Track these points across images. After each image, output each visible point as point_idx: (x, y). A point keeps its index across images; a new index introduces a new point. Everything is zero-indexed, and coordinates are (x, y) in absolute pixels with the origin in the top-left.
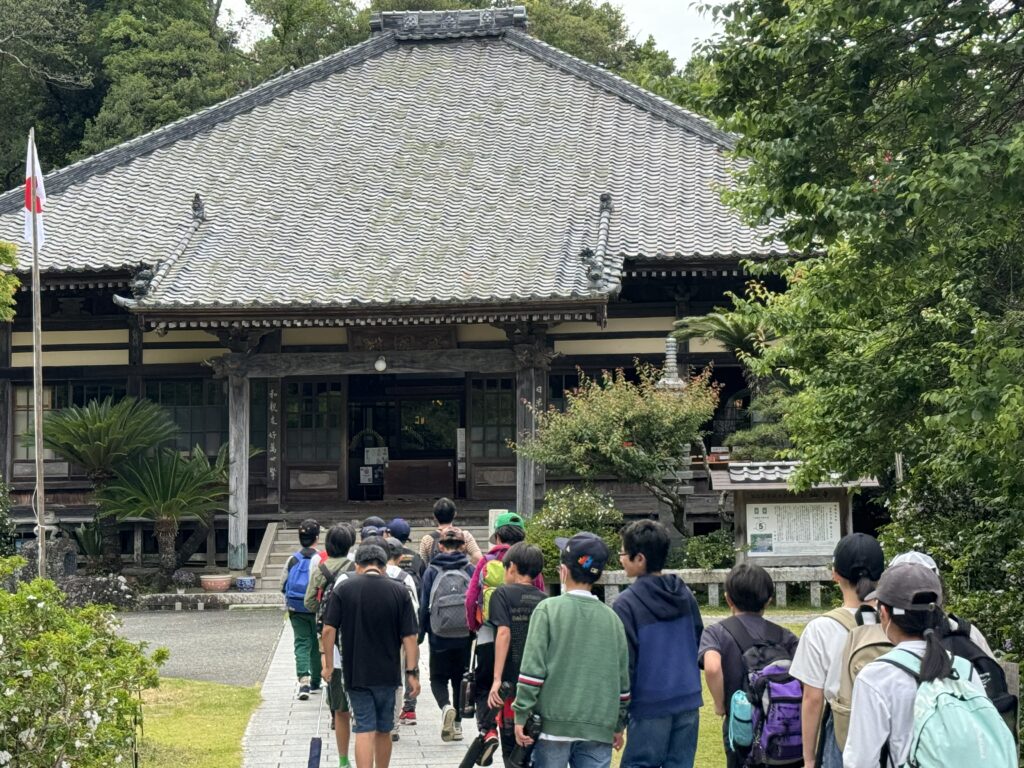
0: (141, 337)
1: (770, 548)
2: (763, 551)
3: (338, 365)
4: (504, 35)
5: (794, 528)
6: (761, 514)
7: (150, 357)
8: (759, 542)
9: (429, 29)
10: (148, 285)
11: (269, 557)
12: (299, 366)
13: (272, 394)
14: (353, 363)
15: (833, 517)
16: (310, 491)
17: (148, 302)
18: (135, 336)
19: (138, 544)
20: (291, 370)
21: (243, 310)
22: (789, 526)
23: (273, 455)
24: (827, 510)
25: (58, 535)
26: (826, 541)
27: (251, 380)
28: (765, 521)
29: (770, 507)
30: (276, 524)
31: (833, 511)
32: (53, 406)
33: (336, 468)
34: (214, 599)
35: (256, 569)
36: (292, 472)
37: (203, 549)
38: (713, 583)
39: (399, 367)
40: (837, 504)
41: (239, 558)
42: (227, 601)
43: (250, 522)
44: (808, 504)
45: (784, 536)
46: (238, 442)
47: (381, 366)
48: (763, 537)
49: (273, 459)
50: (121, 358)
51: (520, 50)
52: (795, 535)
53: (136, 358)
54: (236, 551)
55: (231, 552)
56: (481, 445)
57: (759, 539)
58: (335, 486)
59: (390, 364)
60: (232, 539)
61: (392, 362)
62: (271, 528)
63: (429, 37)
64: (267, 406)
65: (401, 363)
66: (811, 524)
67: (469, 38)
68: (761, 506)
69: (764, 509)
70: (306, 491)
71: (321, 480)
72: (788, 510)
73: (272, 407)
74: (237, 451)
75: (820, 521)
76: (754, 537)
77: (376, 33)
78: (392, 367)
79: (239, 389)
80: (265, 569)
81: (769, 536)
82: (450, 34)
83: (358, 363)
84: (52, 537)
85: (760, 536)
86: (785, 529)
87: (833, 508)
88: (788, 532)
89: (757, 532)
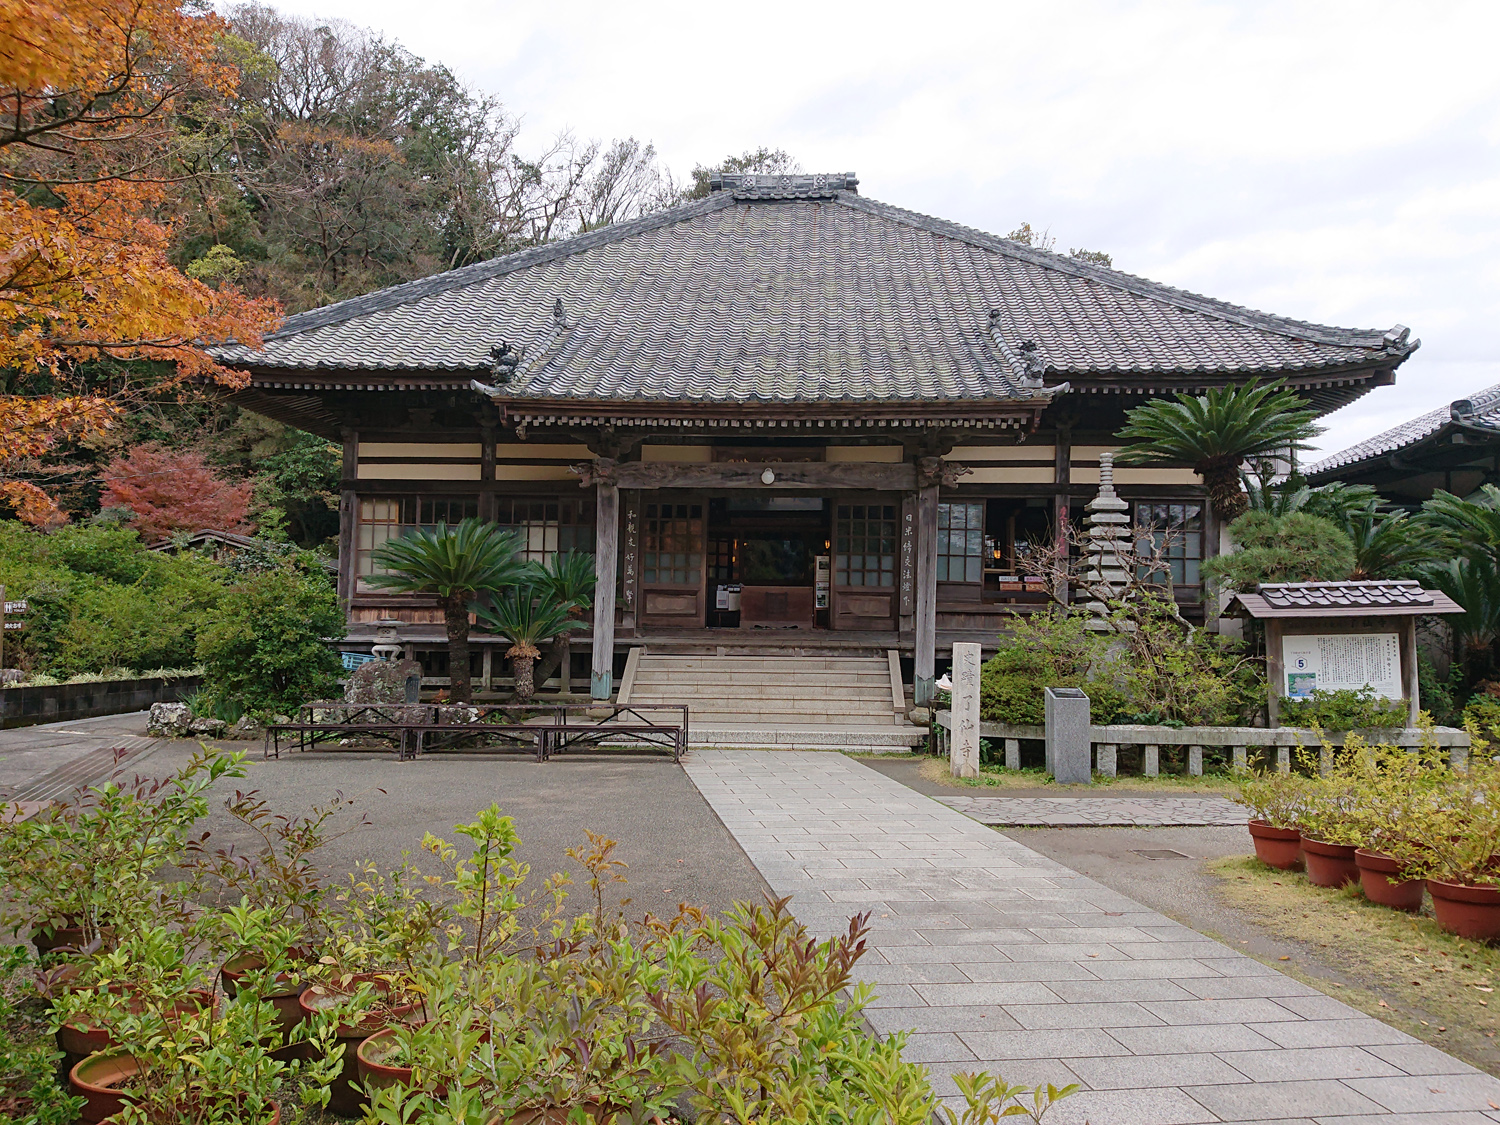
0: (494, 451)
2: (1305, 695)
3: (719, 476)
4: (836, 197)
5: (1342, 666)
6: (1301, 648)
8: (1299, 683)
9: (766, 190)
10: (512, 373)
11: (634, 685)
12: (676, 476)
13: (631, 515)
15: (1391, 651)
16: (667, 615)
17: (513, 390)
18: (488, 451)
19: (487, 667)
20: (666, 480)
21: (623, 404)
22: (1337, 663)
23: (631, 577)
24: (1383, 643)
25: (401, 656)
26: (1383, 682)
27: (622, 490)
28: (1306, 656)
30: (637, 649)
31: (1391, 643)
32: (400, 522)
33: (694, 593)
35: (620, 699)
36: (649, 596)
37: (557, 674)
39: (786, 480)
40: (1397, 635)
41: (603, 685)
43: (616, 646)
44: (1360, 636)
45: (1331, 676)
47: (768, 477)
48: (1304, 677)
49: (630, 582)
50: (473, 473)
51: (853, 209)
52: (1344, 675)
53: (487, 473)
54: (600, 678)
55: (594, 679)
56: (845, 574)
57: (1298, 680)
58: (694, 612)
59: (778, 478)
60: (596, 666)
61: (780, 474)
62: (634, 653)
63: (765, 197)
65: (790, 476)
66: (1364, 661)
67: (803, 199)
68: (1300, 638)
69: (1305, 641)
70: (662, 615)
71: (679, 605)
72: (1335, 643)
73: (630, 528)
75: (1375, 658)
76: (1292, 677)
77: (716, 192)
78: (780, 480)
79: (609, 501)
80: (629, 698)
81: (1312, 676)
82: (785, 195)
83: (742, 474)
84: (393, 658)
85: (1301, 676)
86: (1331, 667)
87: (1391, 640)
88: (1334, 671)
89: (1297, 671)
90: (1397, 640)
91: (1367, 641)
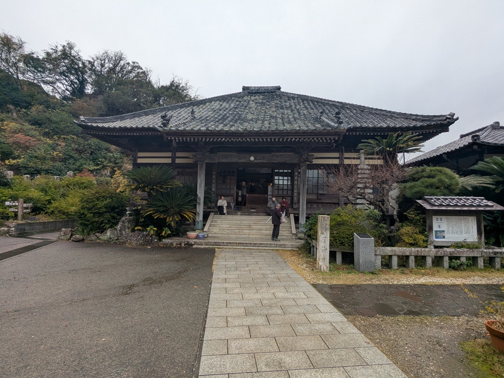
0: (175, 155)
1: (444, 237)
2: (441, 238)
4: (275, 92)
5: (455, 228)
6: (439, 221)
7: (178, 161)
8: (439, 234)
9: (257, 90)
10: (168, 124)
11: (210, 224)
13: (214, 173)
14: (242, 158)
15: (473, 223)
18: (173, 154)
22: (453, 227)
23: (214, 191)
24: (470, 220)
26: (470, 235)
27: (206, 163)
28: (441, 224)
29: (444, 218)
30: (213, 213)
31: (473, 220)
33: (232, 196)
34: (188, 242)
35: (206, 229)
38: (429, 256)
39: (258, 160)
40: (475, 217)
41: (200, 225)
42: (193, 243)
43: (204, 212)
44: (461, 217)
45: (450, 232)
46: (200, 184)
47: (252, 159)
48: (441, 232)
50: (169, 161)
52: (455, 232)
53: (173, 161)
54: (198, 223)
55: (196, 224)
56: (277, 191)
59: (255, 159)
60: (197, 219)
63: (256, 92)
64: (212, 176)
65: (259, 158)
66: (463, 226)
67: (266, 92)
68: (439, 217)
69: (441, 218)
72: (452, 219)
73: (214, 177)
74: (200, 188)
75: (467, 225)
76: (436, 231)
79: (201, 166)
80: (209, 229)
81: (444, 231)
82: (262, 91)
83: (244, 158)
85: (439, 231)
86: (451, 228)
87: (473, 219)
88: (452, 230)
89: (438, 229)
90: (475, 219)
91: (464, 219)
